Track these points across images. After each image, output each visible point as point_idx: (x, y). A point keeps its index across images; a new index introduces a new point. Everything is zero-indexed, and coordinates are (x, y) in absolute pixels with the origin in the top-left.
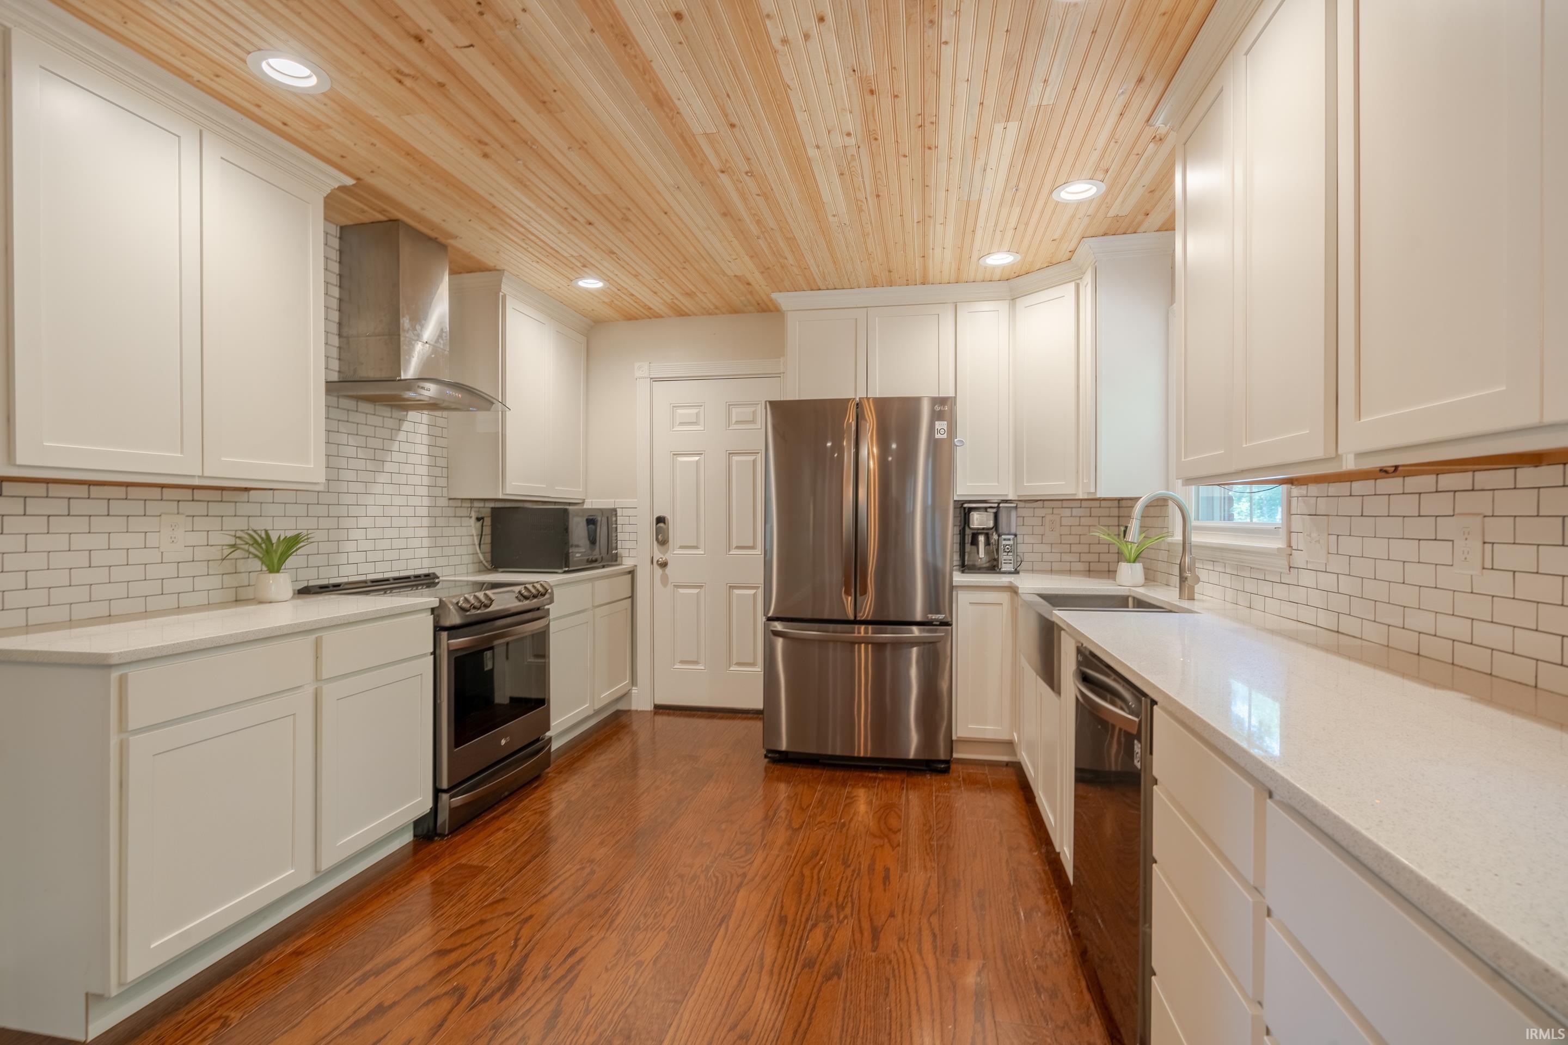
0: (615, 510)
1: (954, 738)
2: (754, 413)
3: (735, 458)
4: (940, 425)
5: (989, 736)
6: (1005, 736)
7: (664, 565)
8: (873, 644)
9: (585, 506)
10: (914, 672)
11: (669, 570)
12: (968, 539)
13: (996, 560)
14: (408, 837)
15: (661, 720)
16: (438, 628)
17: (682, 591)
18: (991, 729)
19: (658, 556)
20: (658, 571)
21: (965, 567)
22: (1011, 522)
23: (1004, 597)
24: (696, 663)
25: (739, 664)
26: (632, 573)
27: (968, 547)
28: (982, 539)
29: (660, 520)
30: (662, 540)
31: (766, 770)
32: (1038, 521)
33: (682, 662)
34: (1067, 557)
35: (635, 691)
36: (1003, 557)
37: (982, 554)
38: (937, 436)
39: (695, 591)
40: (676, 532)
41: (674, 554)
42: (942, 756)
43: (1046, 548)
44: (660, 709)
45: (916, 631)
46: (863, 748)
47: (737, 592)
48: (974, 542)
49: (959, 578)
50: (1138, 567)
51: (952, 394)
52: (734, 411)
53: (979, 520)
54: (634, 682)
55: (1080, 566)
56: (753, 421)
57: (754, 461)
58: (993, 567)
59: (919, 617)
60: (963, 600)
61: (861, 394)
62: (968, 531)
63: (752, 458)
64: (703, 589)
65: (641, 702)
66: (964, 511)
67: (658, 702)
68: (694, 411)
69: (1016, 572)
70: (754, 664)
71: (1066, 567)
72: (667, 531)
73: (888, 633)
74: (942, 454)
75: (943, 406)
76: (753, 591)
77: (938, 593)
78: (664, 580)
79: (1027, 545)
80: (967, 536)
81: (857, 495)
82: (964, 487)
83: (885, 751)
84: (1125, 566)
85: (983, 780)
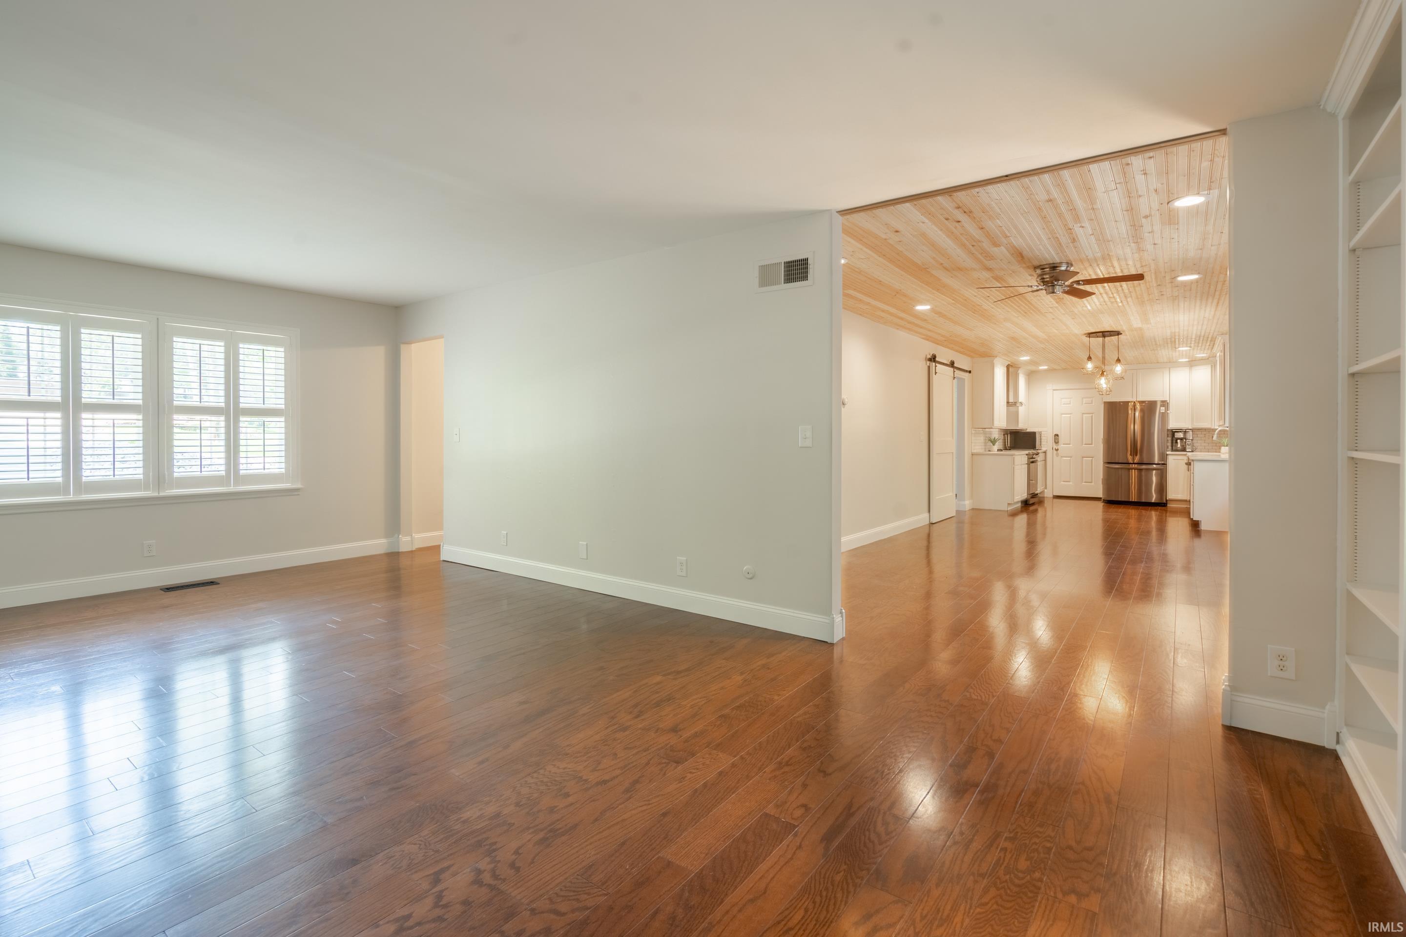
0: (1041, 432)
1: (1167, 499)
2: (1093, 401)
3: (1085, 415)
4: (1164, 409)
5: (1179, 498)
6: (1185, 498)
7: (1057, 450)
8: (1137, 469)
9: (1027, 431)
10: (1154, 478)
11: (1059, 451)
12: (1174, 442)
13: (1185, 448)
14: (1020, 504)
15: (1056, 500)
16: (1028, 459)
17: (1063, 458)
19: (1055, 447)
20: (1055, 452)
21: (1172, 450)
22: (1190, 436)
23: (1185, 458)
24: (1069, 482)
25: (1085, 482)
26: (1045, 452)
27: (1174, 444)
28: (1179, 441)
29: (1057, 435)
30: (1057, 442)
31: (1104, 507)
32: (1203, 436)
33: (1064, 482)
34: (1211, 447)
35: (1046, 490)
36: (1187, 447)
37: (1179, 446)
38: (1161, 411)
39: (1069, 458)
40: (1062, 439)
41: (1061, 446)
42: (1165, 502)
43: (1206, 444)
44: (1055, 497)
45: (1155, 466)
46: (1134, 498)
47: (1085, 459)
48: (1177, 442)
49: (1169, 452)
50: (1227, 448)
51: (1167, 400)
52: (1084, 400)
53: (1179, 435)
54: (1046, 488)
56: (1092, 403)
57: (1092, 416)
58: (1183, 450)
59: (1156, 463)
60: (1171, 458)
61: (1135, 400)
62: (1174, 439)
63: (1091, 415)
64: (1072, 458)
65: (1048, 494)
66: (1173, 432)
67: (1054, 494)
68: (1069, 400)
69: (1192, 451)
70: (1091, 482)
71: (1215, 450)
72: (1058, 439)
73: (1144, 467)
74: (1164, 417)
75: (1165, 404)
76: (1091, 459)
77: (1164, 457)
78: (1057, 455)
79: (1198, 443)
80: (1174, 441)
81: (1135, 427)
82: (1172, 425)
83: (1143, 501)
84: (1223, 448)
85: (1177, 511)
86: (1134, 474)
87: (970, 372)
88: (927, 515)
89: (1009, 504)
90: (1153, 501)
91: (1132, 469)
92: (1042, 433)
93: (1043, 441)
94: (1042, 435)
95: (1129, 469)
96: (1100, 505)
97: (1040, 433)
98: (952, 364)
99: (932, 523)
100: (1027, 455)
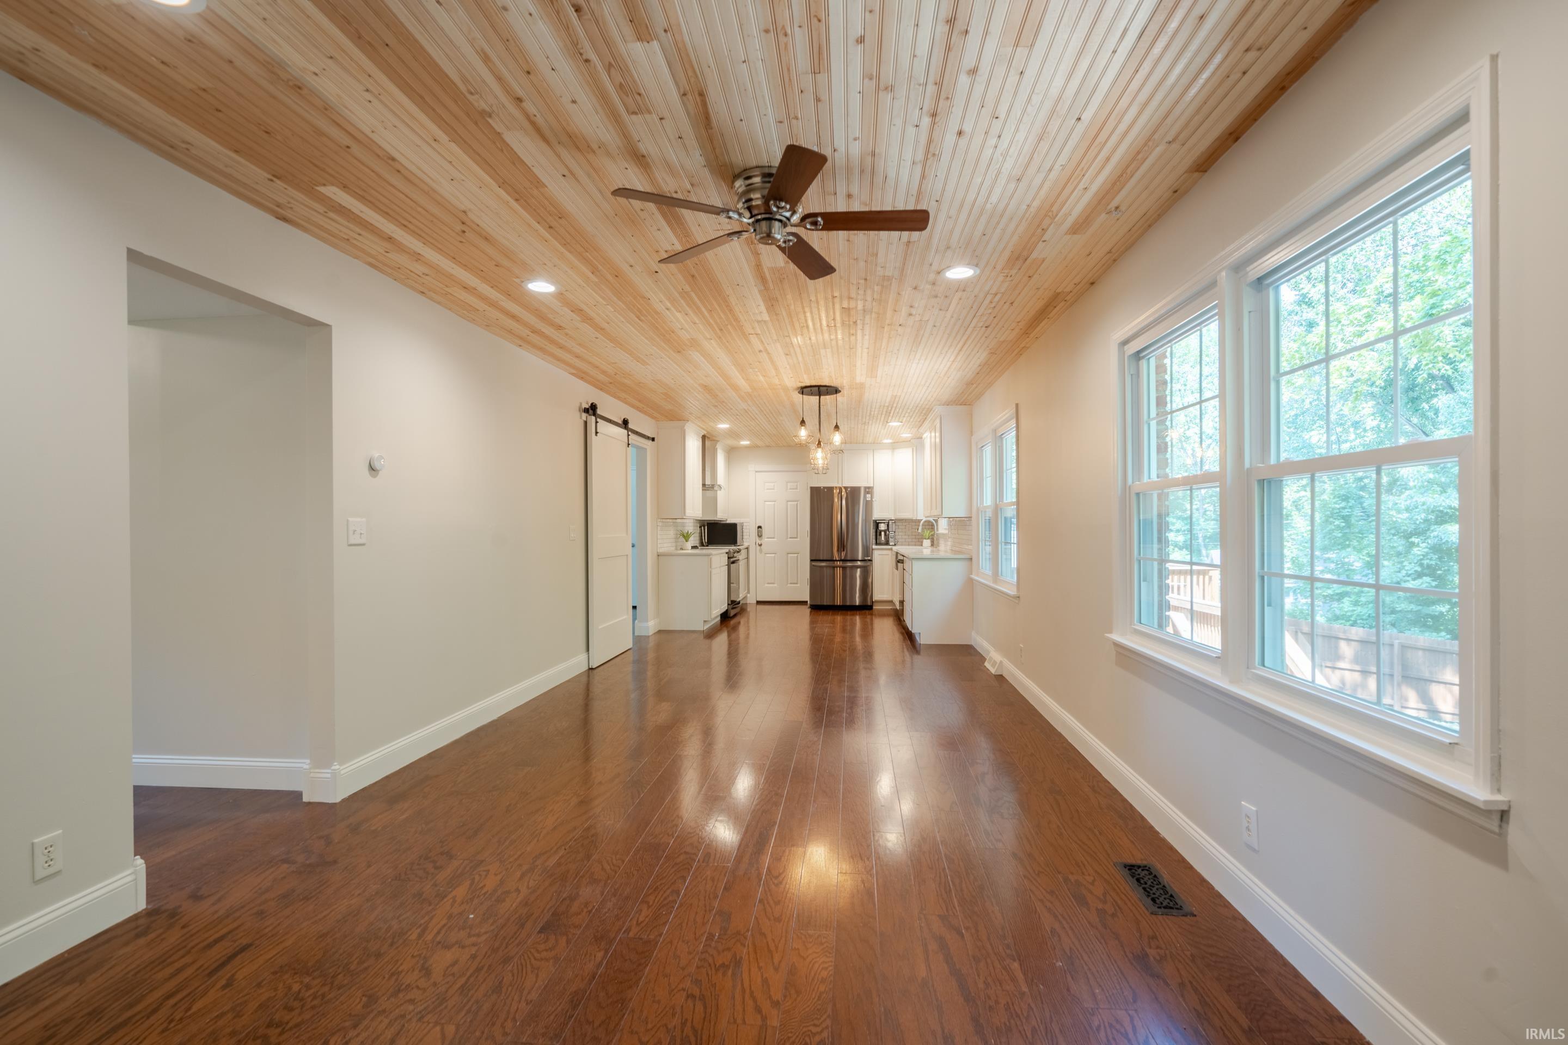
0: (742, 523)
1: (872, 600)
2: (797, 485)
3: (789, 503)
4: (868, 496)
5: (885, 599)
6: (890, 599)
7: (760, 545)
9: (728, 522)
10: (859, 576)
11: (762, 547)
12: (878, 534)
13: (888, 541)
15: (760, 607)
16: (728, 558)
17: (767, 555)
18: (885, 597)
19: (759, 542)
20: (758, 548)
21: (877, 544)
22: (892, 527)
23: (889, 552)
24: (773, 583)
25: (791, 583)
26: (747, 548)
27: (878, 537)
28: (883, 533)
29: (759, 527)
30: (760, 536)
31: (811, 612)
32: (903, 527)
33: (768, 584)
34: (914, 540)
35: (748, 595)
36: (890, 539)
37: (883, 539)
38: (867, 499)
39: (773, 555)
40: (765, 531)
41: (765, 540)
42: (869, 603)
43: (906, 537)
44: (759, 603)
45: (859, 563)
46: (839, 601)
47: (790, 555)
48: (880, 535)
49: (874, 547)
50: (929, 540)
51: (872, 486)
52: (789, 484)
53: (882, 527)
54: (748, 592)
55: (919, 543)
56: (796, 489)
57: (797, 505)
58: (887, 543)
59: (860, 558)
60: (875, 553)
61: (841, 486)
62: (878, 531)
63: (796, 503)
64: (776, 555)
65: (751, 600)
66: (877, 524)
67: (758, 600)
68: (773, 484)
69: (895, 545)
70: (797, 584)
71: (914, 543)
72: (761, 532)
73: (849, 564)
74: (869, 505)
75: (869, 490)
76: (796, 555)
77: (867, 551)
78: (761, 551)
79: (900, 535)
80: (878, 533)
81: (839, 518)
82: (877, 515)
83: (848, 604)
84: (925, 541)
85: (883, 614)
86: (839, 572)
87: (653, 439)
88: (583, 657)
89: (705, 621)
90: (857, 604)
91: (837, 567)
92: (745, 524)
93: (745, 534)
94: (744, 527)
95: (834, 567)
96: (806, 610)
97: (742, 525)
98: (625, 423)
99: (592, 669)
100: (726, 553)
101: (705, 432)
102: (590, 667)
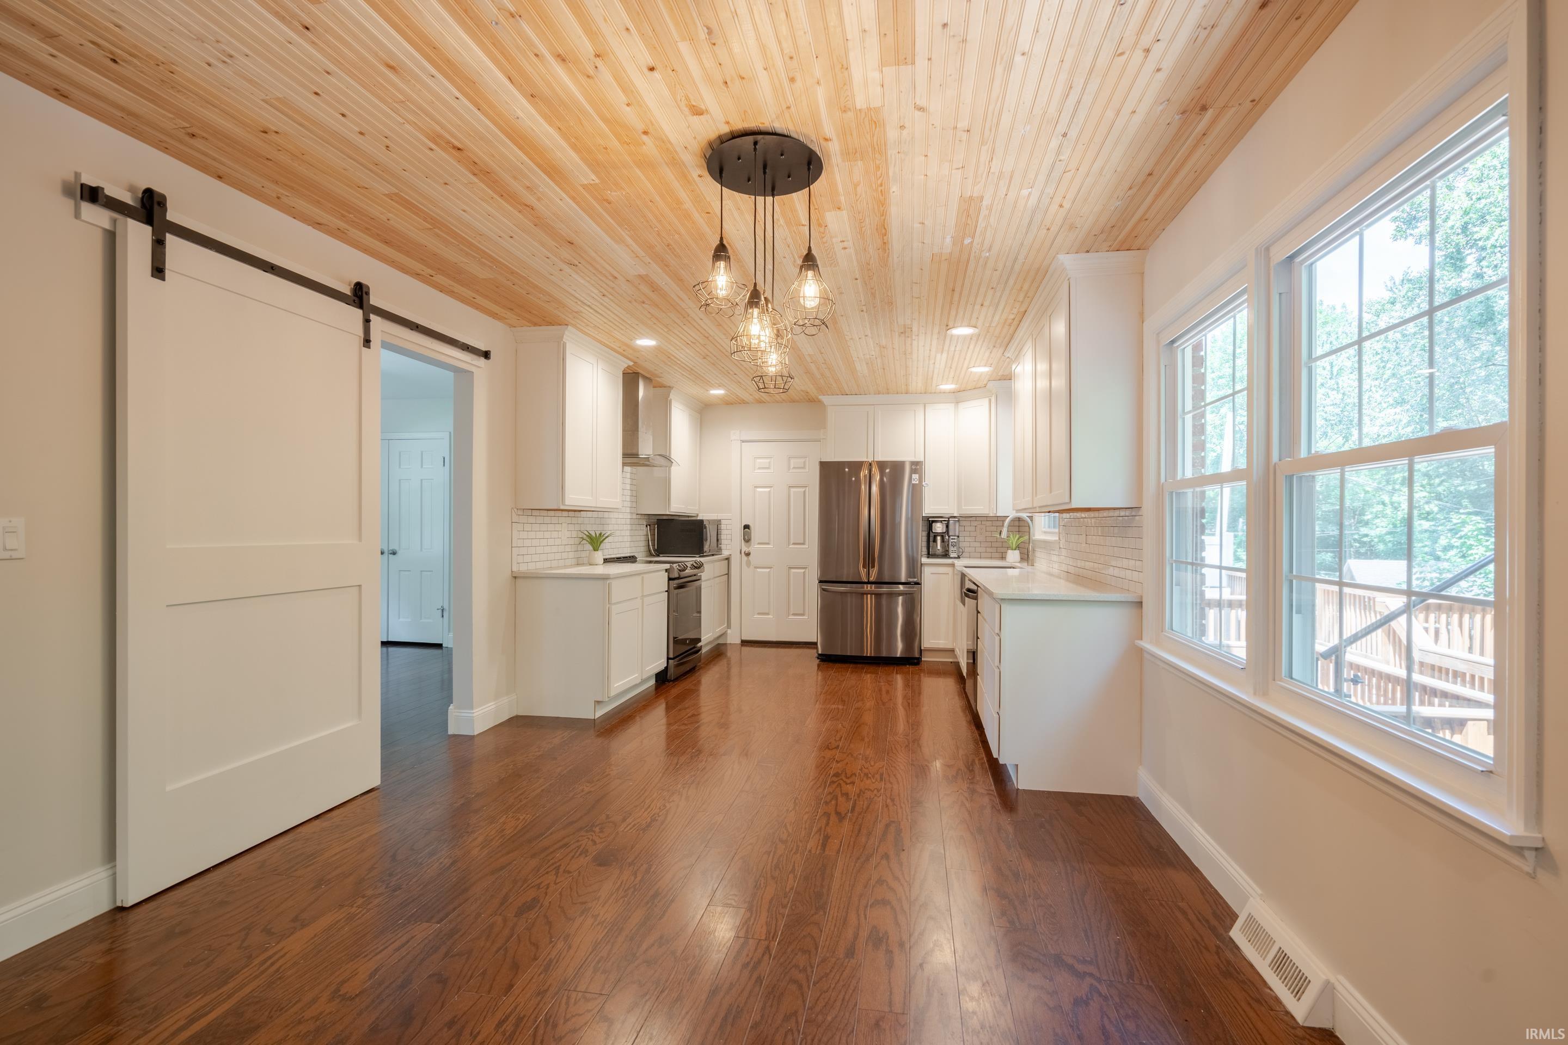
0: (720, 521)
1: (922, 648)
2: (804, 462)
3: (793, 490)
4: (915, 476)
5: (941, 646)
6: (950, 646)
7: (748, 554)
8: (875, 595)
9: (698, 518)
10: (900, 610)
11: (751, 557)
12: (931, 539)
13: (948, 551)
14: (652, 682)
15: (746, 649)
16: (670, 579)
17: (759, 570)
18: (942, 643)
19: (745, 549)
20: (744, 558)
21: (929, 555)
22: (954, 529)
23: (949, 570)
24: (768, 614)
25: (794, 614)
26: (728, 559)
27: (931, 543)
28: (939, 538)
29: (747, 527)
30: (747, 540)
31: (819, 666)
32: (973, 529)
33: (759, 614)
34: (989, 550)
35: (729, 631)
36: (951, 549)
37: (939, 547)
38: (913, 482)
39: (768, 570)
40: (755, 534)
41: (754, 547)
42: (917, 655)
43: (978, 544)
44: (745, 643)
45: (901, 587)
46: (869, 651)
47: (793, 570)
48: (935, 541)
49: (925, 560)
50: (1017, 552)
51: (922, 459)
52: (792, 461)
53: (939, 528)
54: (729, 626)
55: (997, 555)
56: (804, 468)
57: (804, 492)
58: (946, 555)
59: (903, 580)
60: (927, 571)
61: (870, 460)
62: (932, 535)
63: (803, 490)
64: (772, 569)
65: (733, 638)
66: (930, 522)
67: (744, 638)
68: (768, 460)
69: (959, 557)
70: (799, 614)
71: (989, 555)
72: (750, 534)
73: (885, 589)
74: (916, 491)
75: (917, 467)
76: (803, 570)
77: (914, 568)
78: (748, 564)
79: (966, 542)
80: (931, 537)
81: (870, 513)
82: (929, 509)
83: (884, 654)
84: (1010, 552)
85: (938, 671)
87: (486, 355)
88: (100, 874)
89: (598, 702)
90: (899, 655)
92: (723, 522)
93: (723, 537)
94: (723, 527)
95: (863, 594)
96: (814, 658)
97: (718, 523)
98: (359, 296)
99: (122, 909)
100: (666, 570)
101: (631, 364)
102: (119, 904)
